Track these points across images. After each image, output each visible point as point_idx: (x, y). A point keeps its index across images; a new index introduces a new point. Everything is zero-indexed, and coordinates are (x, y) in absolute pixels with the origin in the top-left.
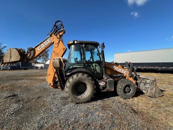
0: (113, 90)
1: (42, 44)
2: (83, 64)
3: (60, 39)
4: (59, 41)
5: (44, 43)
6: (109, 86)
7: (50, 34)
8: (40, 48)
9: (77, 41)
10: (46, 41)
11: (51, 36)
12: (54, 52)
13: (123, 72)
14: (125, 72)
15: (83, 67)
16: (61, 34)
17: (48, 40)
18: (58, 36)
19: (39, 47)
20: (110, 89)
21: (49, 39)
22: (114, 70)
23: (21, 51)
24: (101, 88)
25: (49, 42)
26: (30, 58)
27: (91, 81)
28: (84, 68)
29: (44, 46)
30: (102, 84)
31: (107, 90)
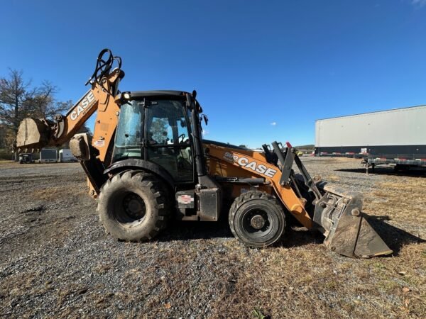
0: (215, 218)
1: (79, 107)
2: (140, 150)
3: (109, 92)
4: (108, 96)
5: (82, 103)
6: (204, 207)
7: (91, 82)
8: (75, 114)
9: (129, 93)
10: (84, 100)
11: (94, 86)
12: (99, 122)
13: (263, 171)
14: (268, 171)
15: (139, 155)
16: (112, 80)
17: (88, 97)
18: (106, 85)
19: (74, 112)
20: (207, 216)
21: (91, 93)
22: (235, 164)
23: (46, 123)
24: (183, 211)
25: (90, 101)
26: (59, 136)
27: (150, 191)
28: (142, 158)
29: (82, 110)
30: (184, 199)
31: (199, 218)
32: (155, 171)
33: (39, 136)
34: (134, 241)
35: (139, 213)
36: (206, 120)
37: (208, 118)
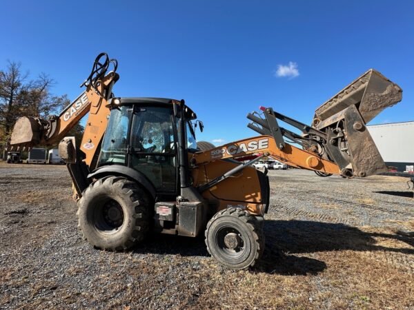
1: (72, 108)
2: (124, 156)
3: (102, 95)
4: (101, 100)
5: (76, 105)
6: (183, 221)
7: (87, 84)
8: (68, 115)
9: (119, 99)
10: (78, 101)
11: (88, 89)
12: (90, 124)
15: (123, 161)
16: (107, 83)
17: (82, 98)
18: (100, 88)
19: (67, 113)
21: (85, 95)
23: (39, 122)
24: (162, 223)
25: (84, 102)
26: (50, 136)
27: (129, 199)
28: (125, 164)
29: (75, 111)
31: (177, 231)
32: (137, 179)
33: (31, 135)
34: (109, 250)
35: (117, 221)
36: (201, 127)
37: (204, 124)
